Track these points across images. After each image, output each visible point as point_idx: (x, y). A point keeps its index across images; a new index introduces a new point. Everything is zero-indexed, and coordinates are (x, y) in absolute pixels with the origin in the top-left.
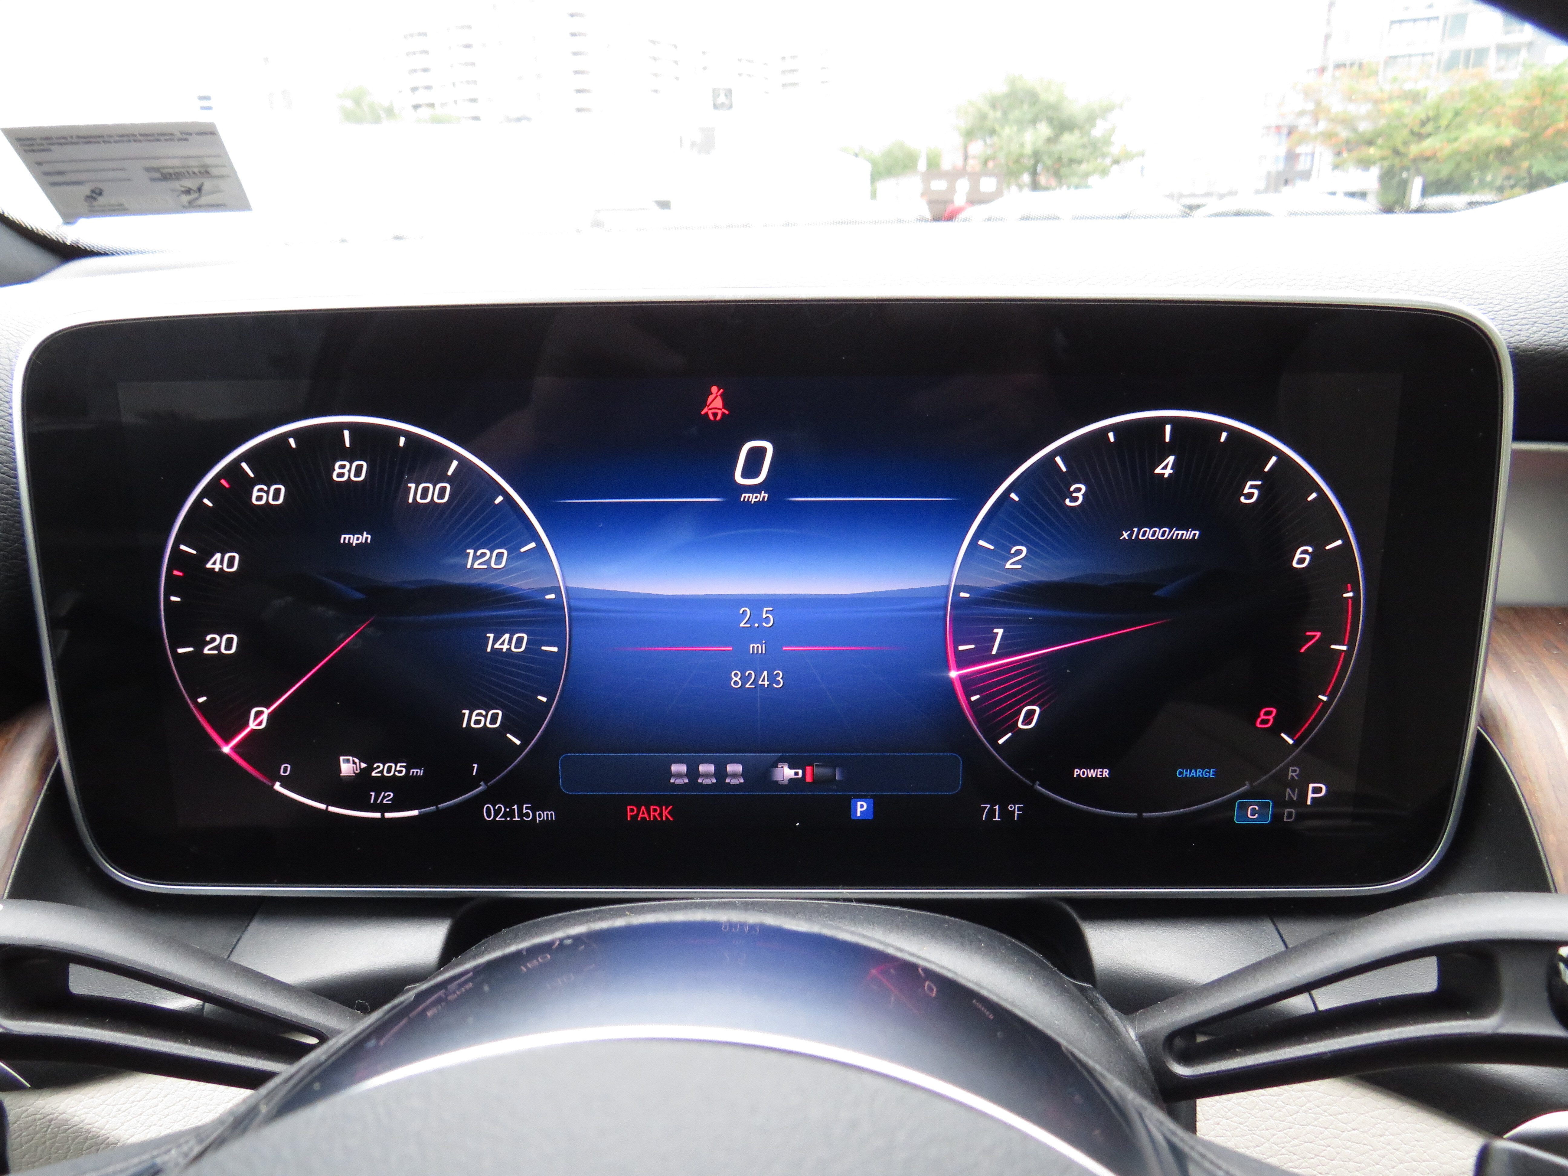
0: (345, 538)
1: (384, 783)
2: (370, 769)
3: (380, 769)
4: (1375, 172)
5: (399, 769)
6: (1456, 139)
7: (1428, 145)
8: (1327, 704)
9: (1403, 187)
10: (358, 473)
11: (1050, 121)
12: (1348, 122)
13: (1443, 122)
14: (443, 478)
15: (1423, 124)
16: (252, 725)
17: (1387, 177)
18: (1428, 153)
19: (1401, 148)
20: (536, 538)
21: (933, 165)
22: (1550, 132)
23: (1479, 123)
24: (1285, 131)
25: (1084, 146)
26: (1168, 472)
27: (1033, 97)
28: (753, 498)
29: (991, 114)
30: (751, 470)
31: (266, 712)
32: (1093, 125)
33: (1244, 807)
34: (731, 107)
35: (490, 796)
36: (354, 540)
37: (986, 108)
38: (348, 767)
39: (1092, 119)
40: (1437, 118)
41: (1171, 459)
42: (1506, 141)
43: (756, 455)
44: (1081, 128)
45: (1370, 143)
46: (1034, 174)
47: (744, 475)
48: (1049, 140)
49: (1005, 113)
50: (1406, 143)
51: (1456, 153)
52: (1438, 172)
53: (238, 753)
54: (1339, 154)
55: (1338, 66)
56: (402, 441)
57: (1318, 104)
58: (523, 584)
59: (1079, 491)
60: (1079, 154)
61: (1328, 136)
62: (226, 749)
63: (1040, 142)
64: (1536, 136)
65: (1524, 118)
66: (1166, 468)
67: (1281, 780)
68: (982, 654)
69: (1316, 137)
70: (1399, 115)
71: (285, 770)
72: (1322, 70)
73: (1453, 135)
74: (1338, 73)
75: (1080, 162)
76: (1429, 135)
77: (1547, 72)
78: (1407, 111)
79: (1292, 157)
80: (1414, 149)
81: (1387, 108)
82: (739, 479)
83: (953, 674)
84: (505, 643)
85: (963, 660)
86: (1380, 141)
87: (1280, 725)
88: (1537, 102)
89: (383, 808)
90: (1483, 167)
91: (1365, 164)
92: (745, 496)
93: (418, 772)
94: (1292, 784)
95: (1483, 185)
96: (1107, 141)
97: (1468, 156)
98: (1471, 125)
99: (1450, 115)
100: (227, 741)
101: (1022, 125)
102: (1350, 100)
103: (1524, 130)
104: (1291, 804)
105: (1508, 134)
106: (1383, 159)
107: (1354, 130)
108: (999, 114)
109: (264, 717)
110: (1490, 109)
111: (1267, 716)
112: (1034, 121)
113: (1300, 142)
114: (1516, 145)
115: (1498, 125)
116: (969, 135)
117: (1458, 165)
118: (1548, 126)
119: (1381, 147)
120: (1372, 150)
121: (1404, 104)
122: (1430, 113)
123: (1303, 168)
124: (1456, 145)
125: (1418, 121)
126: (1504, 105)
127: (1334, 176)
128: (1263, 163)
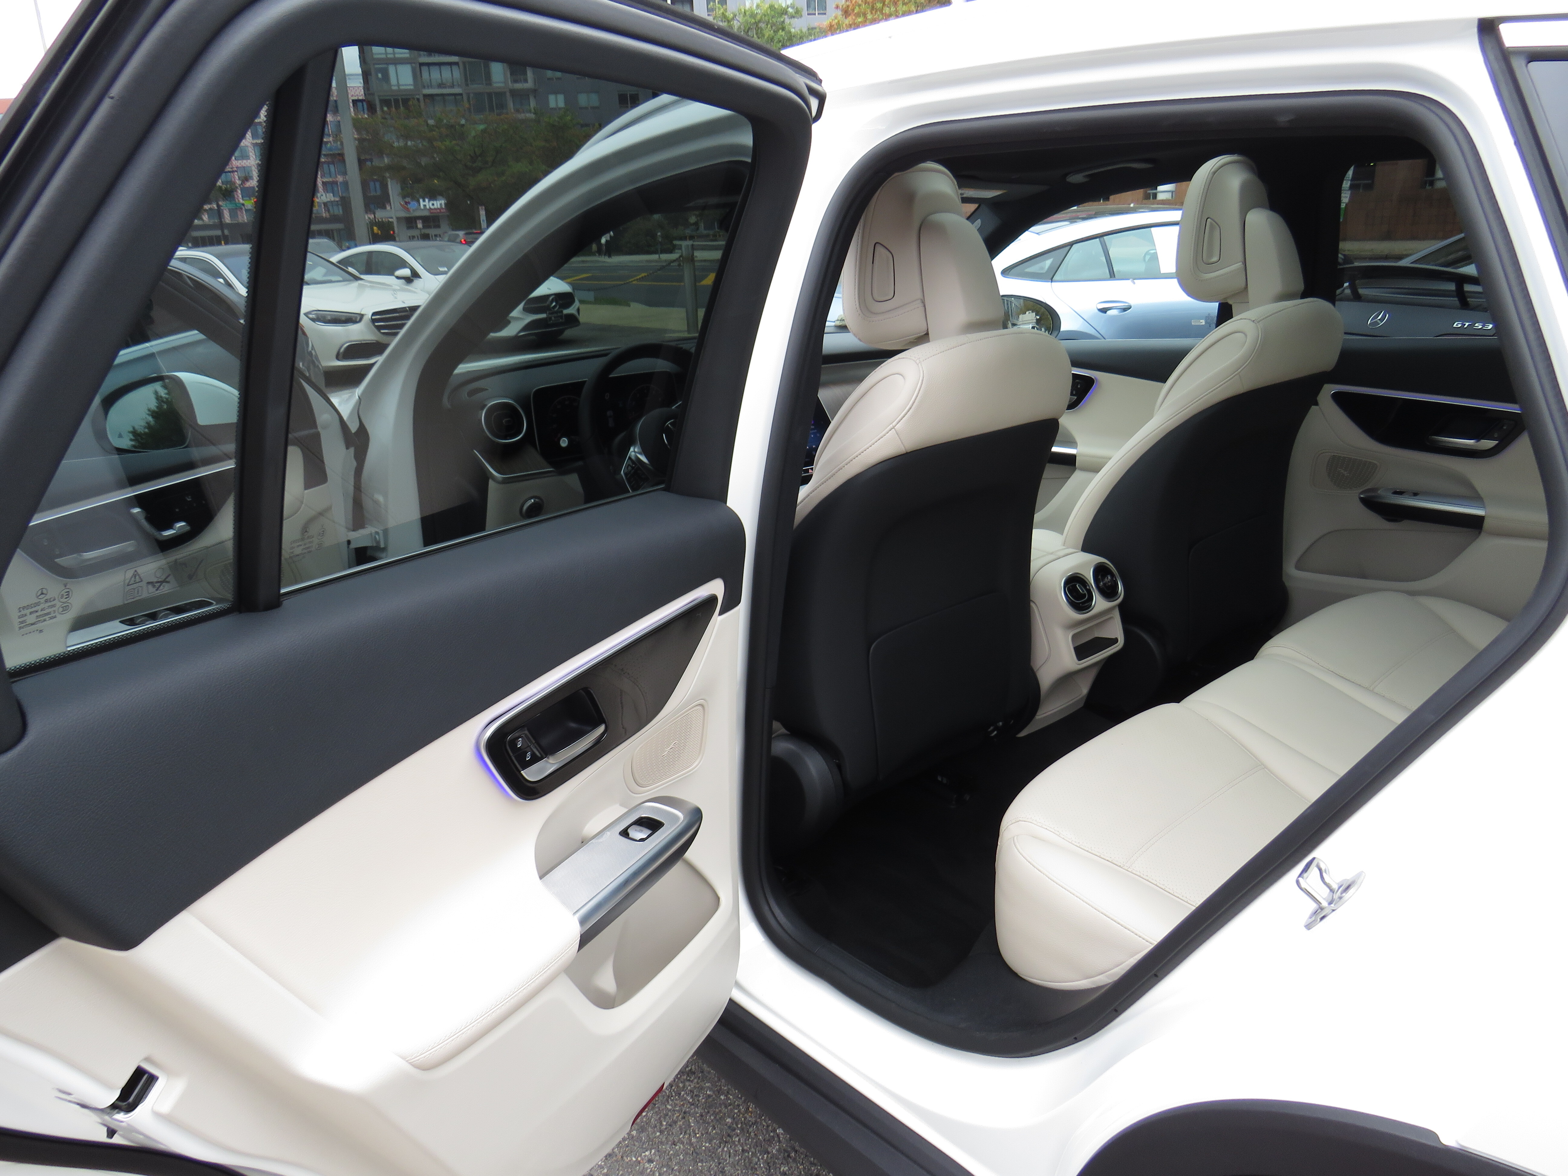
4: (442, 200)
6: (503, 173)
7: (482, 178)
12: (410, 156)
13: (490, 159)
15: (474, 159)
18: (484, 185)
19: (460, 180)
23: (517, 161)
40: (483, 154)
45: (435, 176)
50: (463, 176)
57: (378, 139)
61: (394, 169)
69: (386, 169)
70: (452, 152)
76: (481, 169)
78: (457, 148)
80: (472, 182)
81: (440, 145)
86: (441, 174)
98: (511, 162)
99: (493, 153)
102: (407, 137)
106: (446, 189)
107: (418, 164)
110: (521, 148)
115: (531, 163)
120: (436, 182)
121: (454, 142)
122: (476, 149)
123: (375, 194)
124: (504, 178)
125: (469, 157)
126: (531, 146)
127: (406, 203)
128: (336, 189)
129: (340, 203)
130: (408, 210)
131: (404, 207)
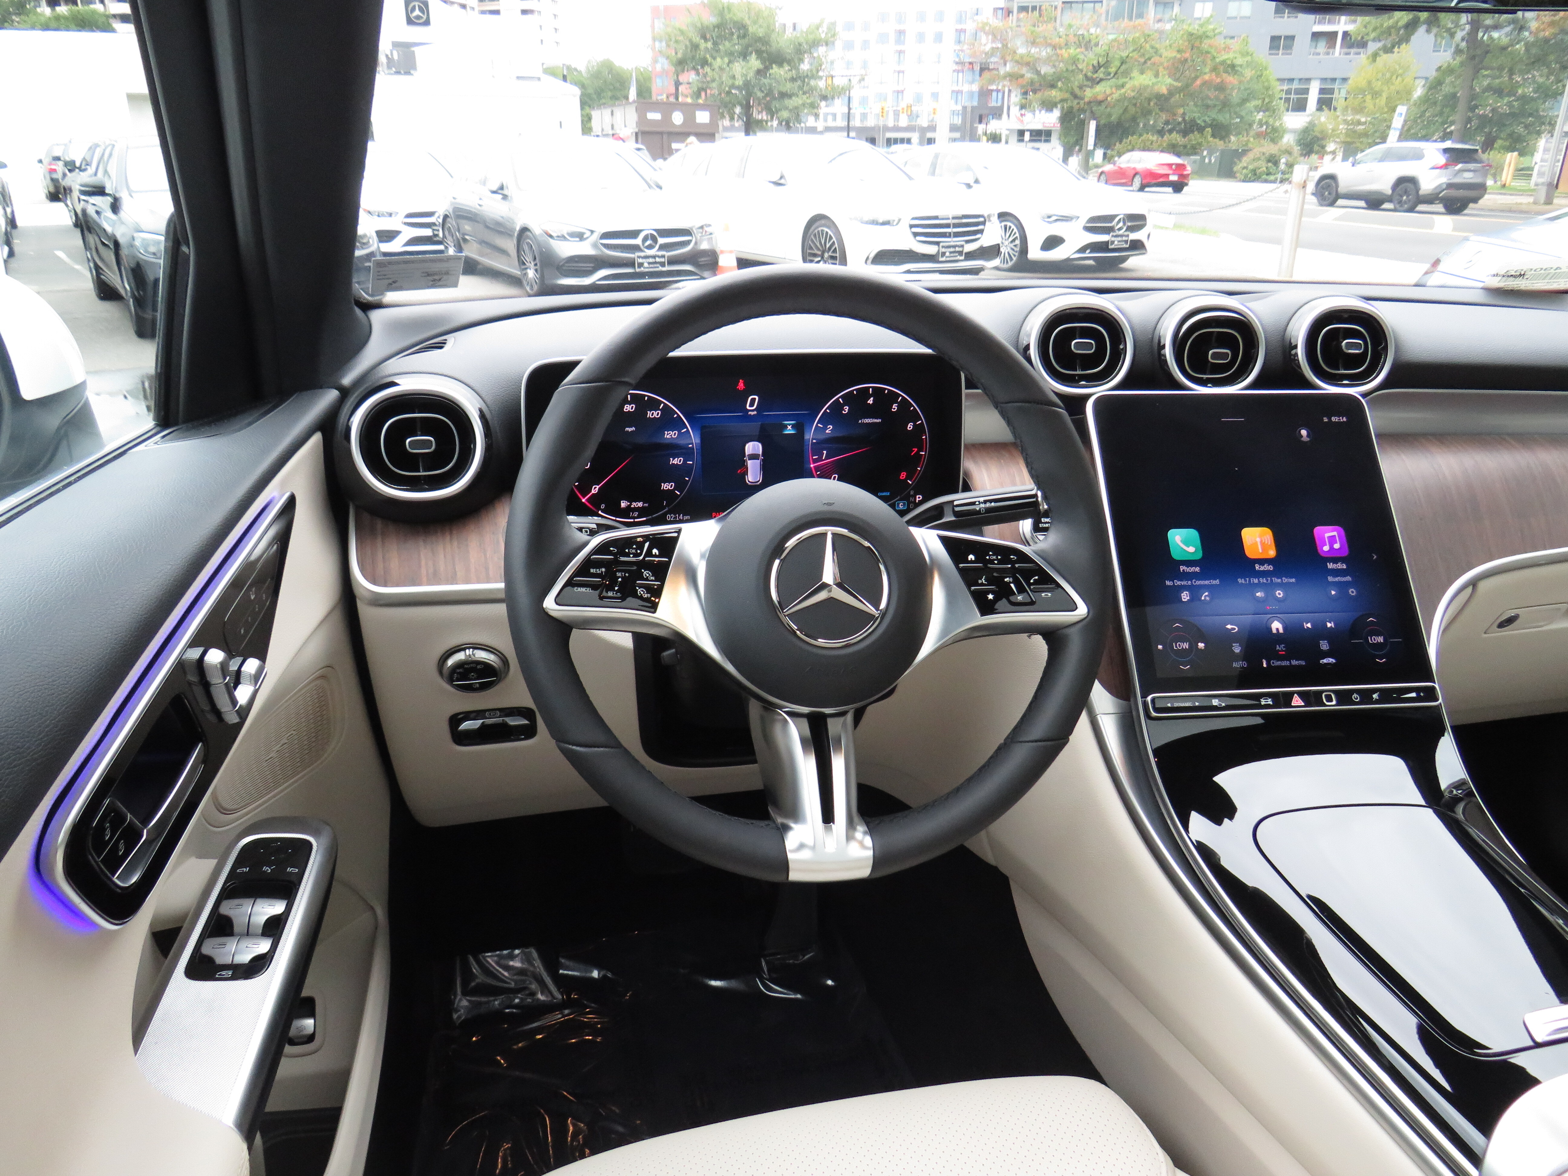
0: (627, 429)
1: (635, 509)
2: (631, 504)
3: (634, 505)
4: (1057, 113)
5: (640, 504)
6: (1123, 86)
7: (1100, 90)
8: (920, 471)
9: (1082, 127)
10: (632, 408)
11: (759, 53)
12: (1031, 64)
13: (1113, 70)
14: (659, 409)
15: (1096, 69)
16: (593, 492)
17: (1067, 118)
18: (1100, 97)
19: (1077, 91)
20: (687, 428)
21: (644, 92)
22: (1198, 82)
23: (1142, 73)
24: (977, 68)
25: (793, 80)
26: (871, 402)
27: (742, 28)
28: (752, 413)
29: (703, 45)
30: (752, 405)
31: (598, 487)
32: (801, 60)
33: (898, 504)
34: (427, 23)
35: (669, 512)
36: (630, 429)
37: (697, 39)
38: (624, 504)
39: (800, 51)
40: (1107, 64)
41: (872, 399)
42: (1164, 90)
43: (753, 400)
44: (789, 62)
45: (1053, 86)
46: (747, 108)
47: (750, 406)
48: (759, 72)
49: (715, 44)
50: (1081, 87)
51: (1123, 98)
52: (1110, 115)
53: (588, 502)
54: (1025, 93)
55: (1023, 9)
56: (646, 398)
57: (1005, 46)
58: (682, 442)
59: (847, 408)
60: (788, 87)
61: (1014, 77)
62: (583, 500)
63: (751, 75)
64: (1187, 86)
65: (1178, 68)
66: (871, 401)
67: (908, 496)
68: (820, 459)
69: (1005, 77)
70: (1075, 61)
71: (603, 506)
72: (1009, 12)
73: (1121, 81)
74: (1023, 15)
75: (790, 96)
76: (1101, 80)
77: (1195, 28)
78: (1081, 57)
79: (985, 94)
80: (1089, 94)
81: (1065, 53)
82: (748, 407)
83: (812, 466)
84: (676, 461)
85: (815, 461)
86: (1060, 84)
87: (908, 477)
88: (1187, 55)
89: (634, 518)
90: (1146, 113)
91: (1049, 106)
92: (750, 413)
93: (646, 505)
94: (912, 496)
95: (1147, 129)
96: (813, 75)
97: (1133, 101)
98: (1135, 73)
99: (1117, 63)
100: (584, 498)
101: (732, 56)
102: (1034, 43)
103: (1177, 80)
104: (912, 502)
105: (1164, 84)
106: (1063, 101)
107: (1038, 73)
108: (709, 45)
109: (597, 489)
110: (1150, 59)
111: (903, 475)
112: (744, 55)
113: (992, 81)
114: (1171, 93)
115: (1157, 75)
116: (681, 64)
117: (1126, 110)
118: (1196, 78)
119: (1061, 90)
120: (1054, 93)
121: (1078, 50)
122: (1100, 60)
123: (995, 105)
124: (1123, 91)
125: (1091, 67)
126: (1161, 56)
127: (1022, 115)
128: (960, 97)
129: (960, 112)
130: (1022, 121)
131: (1019, 119)
